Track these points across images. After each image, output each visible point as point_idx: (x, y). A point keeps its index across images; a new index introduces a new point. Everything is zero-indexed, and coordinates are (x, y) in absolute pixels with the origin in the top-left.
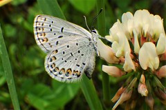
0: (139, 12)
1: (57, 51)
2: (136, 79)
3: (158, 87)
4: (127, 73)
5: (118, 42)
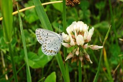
2: (76, 49)
4: (72, 46)
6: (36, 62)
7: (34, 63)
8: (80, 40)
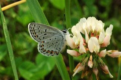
0: (90, 18)
1: (44, 42)
2: (87, 58)
3: (101, 63)
4: (82, 54)
5: (76, 36)
6: (33, 73)
7: (31, 75)
8: (94, 45)
